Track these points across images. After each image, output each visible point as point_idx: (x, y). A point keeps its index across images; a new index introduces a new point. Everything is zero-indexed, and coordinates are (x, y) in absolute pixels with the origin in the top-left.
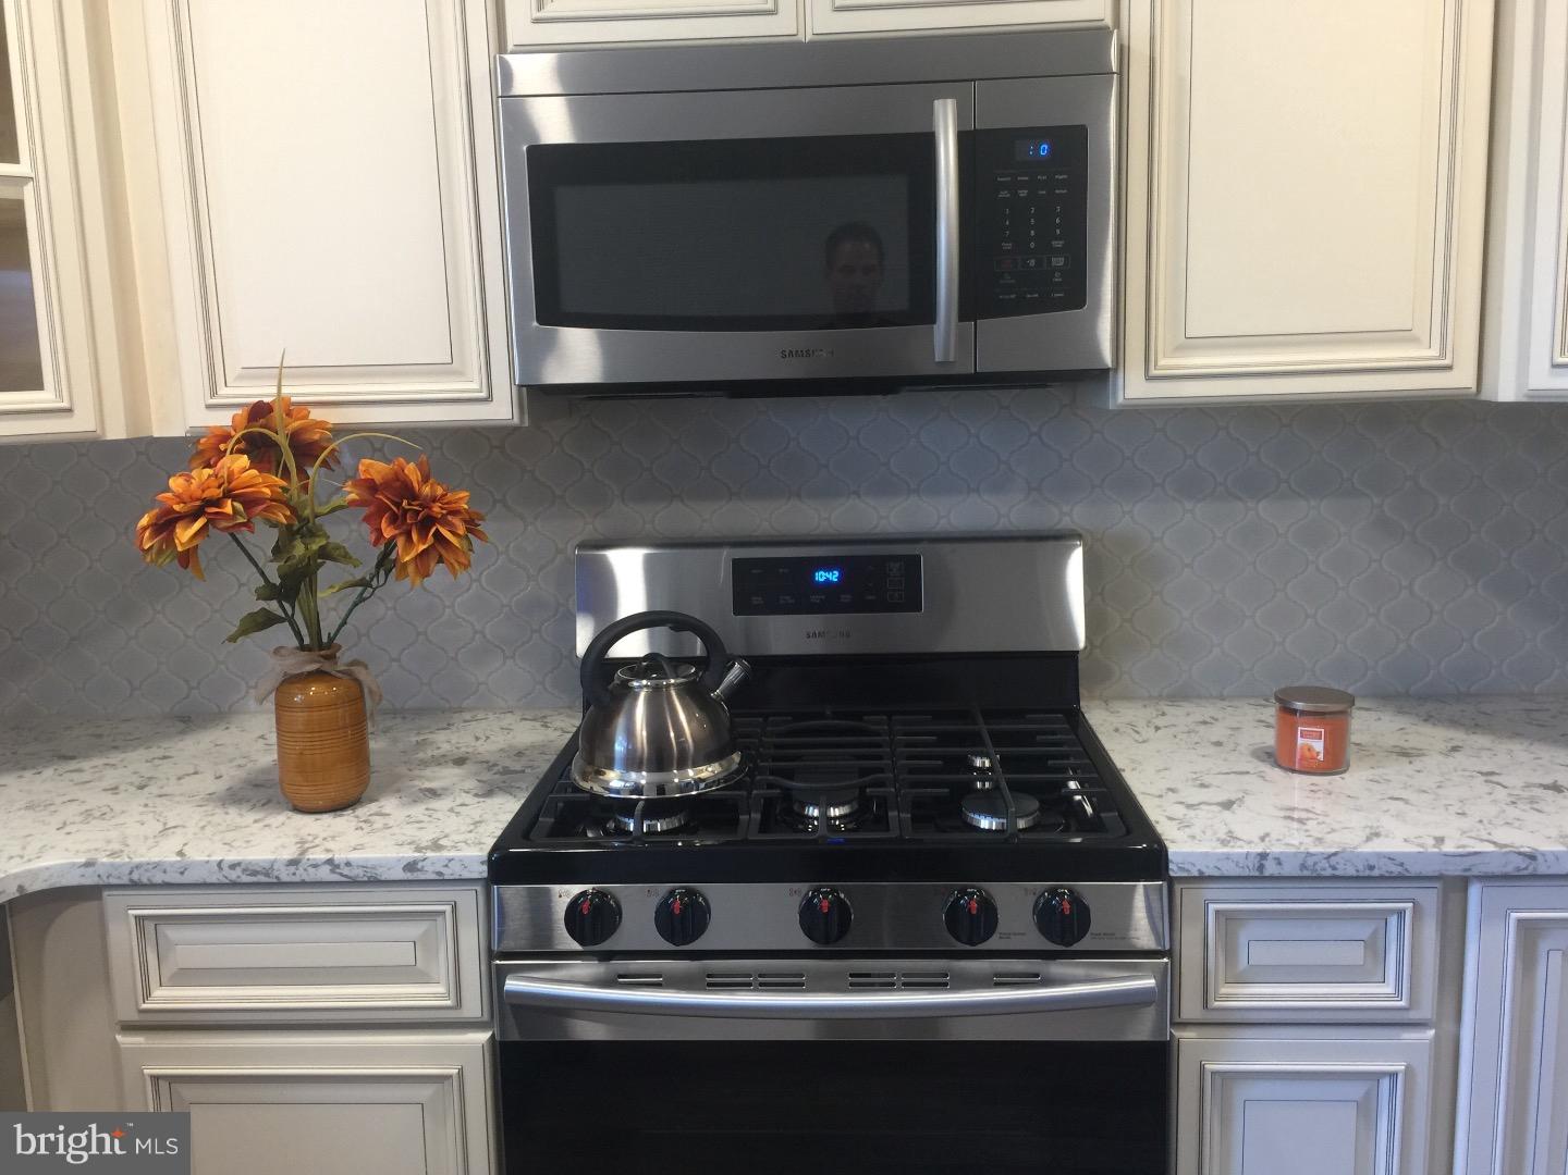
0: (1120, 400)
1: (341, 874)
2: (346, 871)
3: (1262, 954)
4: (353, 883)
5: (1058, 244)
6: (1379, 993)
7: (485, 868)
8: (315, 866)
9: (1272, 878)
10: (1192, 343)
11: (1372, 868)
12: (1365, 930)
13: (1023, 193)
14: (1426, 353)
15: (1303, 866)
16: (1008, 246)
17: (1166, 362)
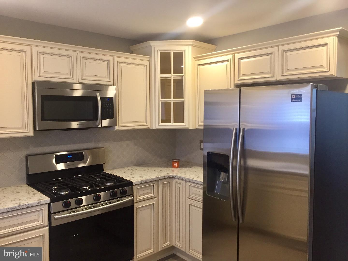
0: (116, 130)
1: (27, 206)
2: (28, 206)
3: (142, 193)
4: (29, 207)
5: (110, 111)
6: (151, 195)
7: (50, 201)
8: (23, 206)
9: (143, 183)
10: (123, 122)
11: (151, 180)
12: (150, 188)
13: (106, 105)
14: (145, 124)
15: (146, 181)
16: (105, 111)
17: (120, 125)
